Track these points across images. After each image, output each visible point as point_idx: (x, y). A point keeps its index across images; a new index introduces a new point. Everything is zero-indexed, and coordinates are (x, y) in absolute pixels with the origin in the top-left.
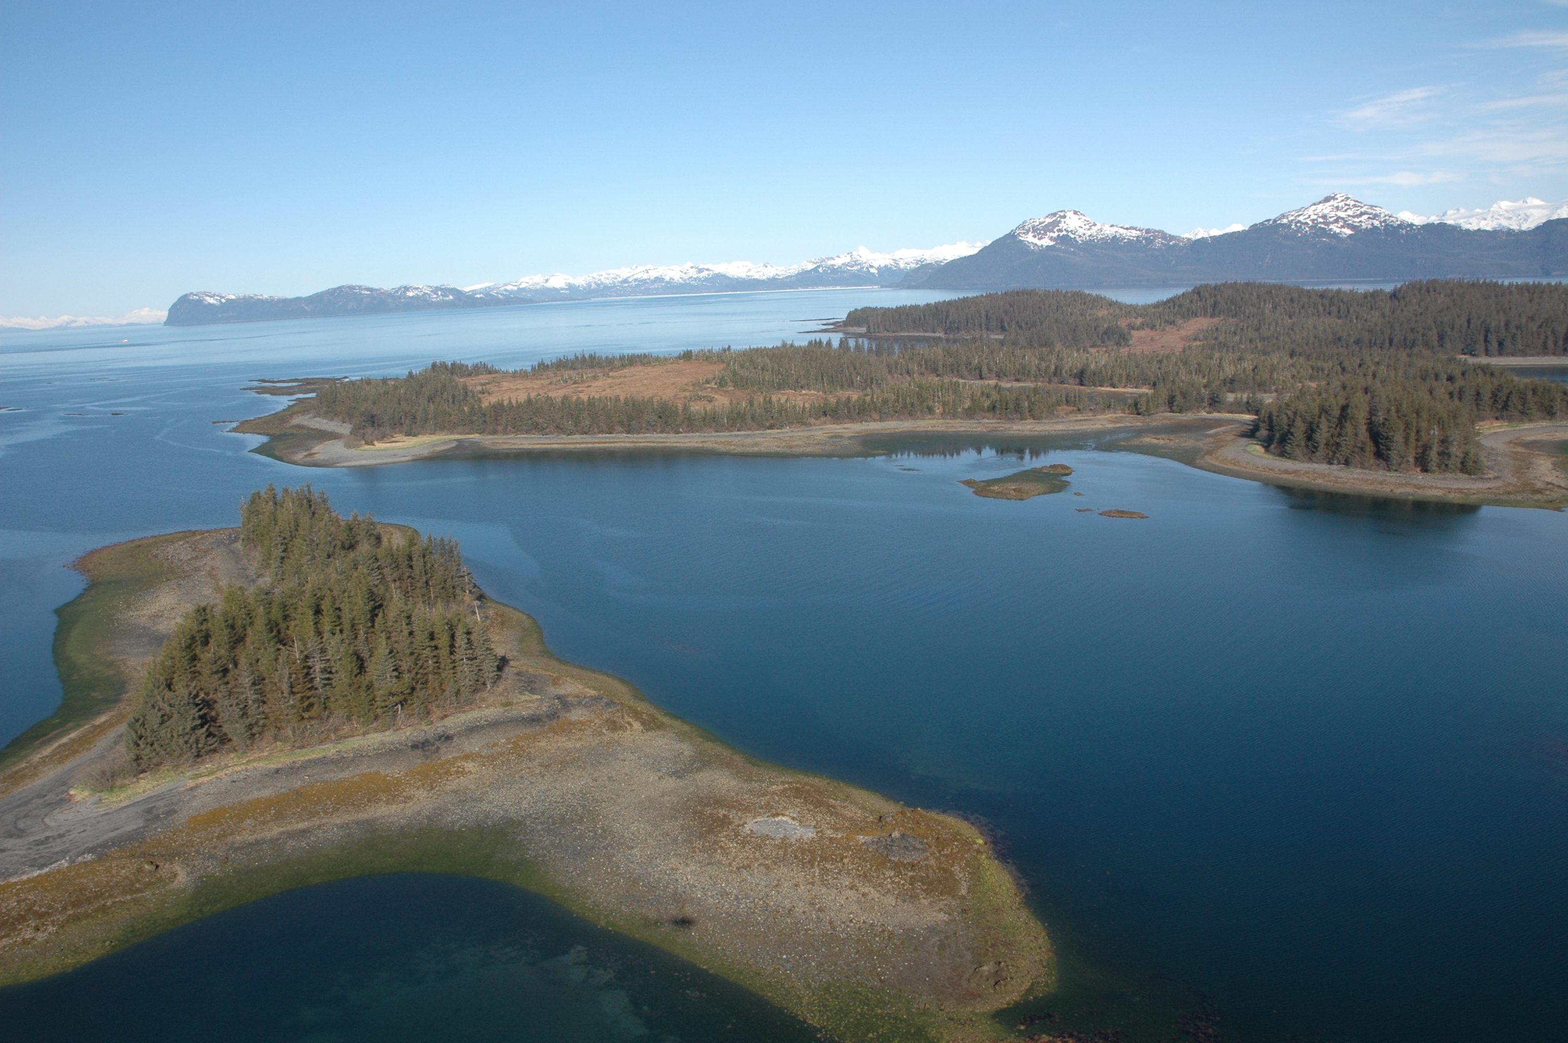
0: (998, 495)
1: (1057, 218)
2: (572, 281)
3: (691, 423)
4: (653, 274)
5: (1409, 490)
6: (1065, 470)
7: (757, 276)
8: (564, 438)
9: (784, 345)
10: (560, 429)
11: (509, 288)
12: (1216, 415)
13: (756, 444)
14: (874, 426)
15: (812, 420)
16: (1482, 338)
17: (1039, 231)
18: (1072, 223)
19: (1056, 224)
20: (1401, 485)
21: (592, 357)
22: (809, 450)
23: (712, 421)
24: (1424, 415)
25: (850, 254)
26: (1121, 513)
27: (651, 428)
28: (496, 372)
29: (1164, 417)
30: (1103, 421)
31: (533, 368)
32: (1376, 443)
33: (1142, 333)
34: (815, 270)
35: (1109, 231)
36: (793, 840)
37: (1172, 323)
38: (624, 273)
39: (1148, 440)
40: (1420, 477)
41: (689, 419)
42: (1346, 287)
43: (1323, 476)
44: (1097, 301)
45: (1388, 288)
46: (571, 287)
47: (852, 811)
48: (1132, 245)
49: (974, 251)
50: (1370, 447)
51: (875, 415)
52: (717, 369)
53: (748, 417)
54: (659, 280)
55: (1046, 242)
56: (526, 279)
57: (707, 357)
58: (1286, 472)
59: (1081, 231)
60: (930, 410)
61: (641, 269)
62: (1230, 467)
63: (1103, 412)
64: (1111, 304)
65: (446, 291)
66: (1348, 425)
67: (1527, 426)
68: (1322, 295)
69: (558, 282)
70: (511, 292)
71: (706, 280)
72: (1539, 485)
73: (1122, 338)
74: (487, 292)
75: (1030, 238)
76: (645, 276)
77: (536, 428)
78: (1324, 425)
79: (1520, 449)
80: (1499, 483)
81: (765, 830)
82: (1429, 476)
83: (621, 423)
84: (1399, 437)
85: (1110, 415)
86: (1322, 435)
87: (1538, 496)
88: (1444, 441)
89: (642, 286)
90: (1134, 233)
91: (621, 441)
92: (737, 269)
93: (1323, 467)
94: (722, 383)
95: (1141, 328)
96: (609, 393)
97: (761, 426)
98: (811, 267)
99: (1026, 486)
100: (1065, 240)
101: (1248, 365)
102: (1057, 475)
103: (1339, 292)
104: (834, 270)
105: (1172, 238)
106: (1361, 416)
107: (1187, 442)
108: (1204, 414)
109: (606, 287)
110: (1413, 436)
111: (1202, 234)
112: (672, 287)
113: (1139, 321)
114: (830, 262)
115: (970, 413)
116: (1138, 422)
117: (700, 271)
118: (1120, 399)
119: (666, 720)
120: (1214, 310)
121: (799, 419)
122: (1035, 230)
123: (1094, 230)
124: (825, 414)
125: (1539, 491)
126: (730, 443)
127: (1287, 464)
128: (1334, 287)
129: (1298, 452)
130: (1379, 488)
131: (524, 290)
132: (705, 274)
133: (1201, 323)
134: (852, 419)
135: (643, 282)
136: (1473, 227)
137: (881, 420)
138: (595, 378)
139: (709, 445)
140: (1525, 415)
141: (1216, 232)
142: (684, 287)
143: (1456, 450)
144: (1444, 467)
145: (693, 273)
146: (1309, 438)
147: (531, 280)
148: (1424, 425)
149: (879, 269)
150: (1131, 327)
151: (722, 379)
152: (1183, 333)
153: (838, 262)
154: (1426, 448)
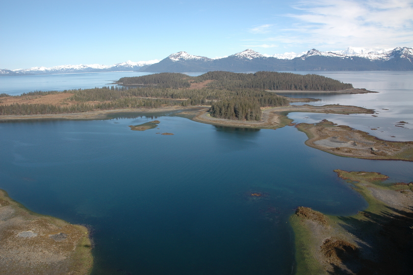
0: (137, 129)
1: (180, 53)
2: (46, 69)
3: (60, 111)
4: (71, 67)
5: (242, 125)
6: (158, 122)
7: (100, 68)
8: (22, 116)
9: (96, 88)
10: (21, 113)
11: (27, 70)
12: (203, 106)
13: (78, 117)
14: (112, 111)
15: (95, 110)
16: (273, 86)
17: (175, 57)
18: (184, 55)
19: (179, 55)
20: (241, 124)
21: (40, 92)
22: (92, 118)
23: (66, 110)
24: (247, 106)
25: (126, 62)
26: (167, 134)
27: (49, 113)
28: (9, 96)
29: (190, 107)
30: (173, 108)
31: (21, 95)
32: (236, 113)
33: (194, 84)
34: (116, 66)
35: (193, 57)
36: (30, 238)
37: (201, 81)
38: (62, 67)
39: (183, 113)
40: (245, 122)
41: (59, 110)
42: (244, 73)
43: (223, 122)
44: (184, 76)
45: (253, 73)
46: (46, 70)
47: (53, 227)
48: (199, 61)
49: (158, 62)
50: (234, 114)
51: (113, 108)
52: (71, 95)
53: (76, 109)
54: (72, 69)
55: (177, 60)
56: (33, 68)
57: (70, 92)
58: (214, 121)
59: (186, 57)
60: (128, 106)
61: (67, 66)
62: (201, 120)
63: (174, 105)
64: (187, 76)
65: (6, 71)
66: (229, 108)
67: (276, 108)
68: (238, 74)
69: (42, 69)
70: (28, 72)
71: (86, 69)
72: (273, 123)
73: (188, 85)
74: (20, 72)
75: (173, 59)
76: (68, 68)
77: (13, 113)
78: (223, 109)
79: (272, 114)
80: (264, 123)
81: (22, 236)
82: (248, 121)
83: (39, 111)
84: (241, 112)
85: (176, 107)
86: (223, 111)
87: (272, 126)
88: (251, 112)
89: (67, 70)
90: (200, 58)
91: (39, 116)
92: (95, 66)
93: (223, 120)
94: (72, 99)
95: (194, 82)
96: (39, 102)
97: (80, 111)
98: (115, 66)
99: (145, 127)
100: (182, 59)
101: (215, 93)
102: (155, 123)
103: (242, 74)
104: (121, 67)
105: (209, 59)
106: (232, 107)
107: (193, 113)
108: (200, 106)
109: (57, 71)
110: (244, 111)
111: (217, 58)
112: (76, 71)
113: (193, 81)
114: (120, 65)
115: (138, 107)
116: (183, 108)
117: (84, 66)
118: (179, 102)
119: (11, 202)
120: (212, 78)
121: (91, 109)
122: (174, 56)
123: (189, 57)
124: (98, 108)
125: (272, 125)
126: (70, 117)
127: (215, 119)
128: (241, 72)
129: (217, 116)
130: (235, 125)
131: (32, 71)
132: (86, 67)
133: (209, 81)
134: (106, 109)
135: (68, 69)
136: (280, 58)
137: (114, 109)
138: (36, 98)
139: (64, 117)
140: (275, 105)
141: (221, 58)
142: (80, 71)
143: (254, 115)
144: (251, 119)
145: (82, 67)
146: (220, 112)
147: (34, 68)
148: (247, 108)
149: (134, 66)
150: (191, 82)
151: (72, 98)
152: (204, 84)
153: (122, 65)
154: (247, 114)
